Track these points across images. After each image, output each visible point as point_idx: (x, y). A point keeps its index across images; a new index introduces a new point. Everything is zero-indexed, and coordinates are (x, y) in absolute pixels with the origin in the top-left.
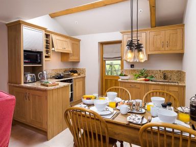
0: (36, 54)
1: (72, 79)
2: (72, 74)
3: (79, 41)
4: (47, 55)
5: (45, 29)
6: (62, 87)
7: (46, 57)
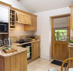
0: (3, 25)
1: (31, 43)
2: (31, 39)
3: (36, 16)
4: (13, 26)
5: (10, 6)
6: (20, 53)
7: (11, 27)
